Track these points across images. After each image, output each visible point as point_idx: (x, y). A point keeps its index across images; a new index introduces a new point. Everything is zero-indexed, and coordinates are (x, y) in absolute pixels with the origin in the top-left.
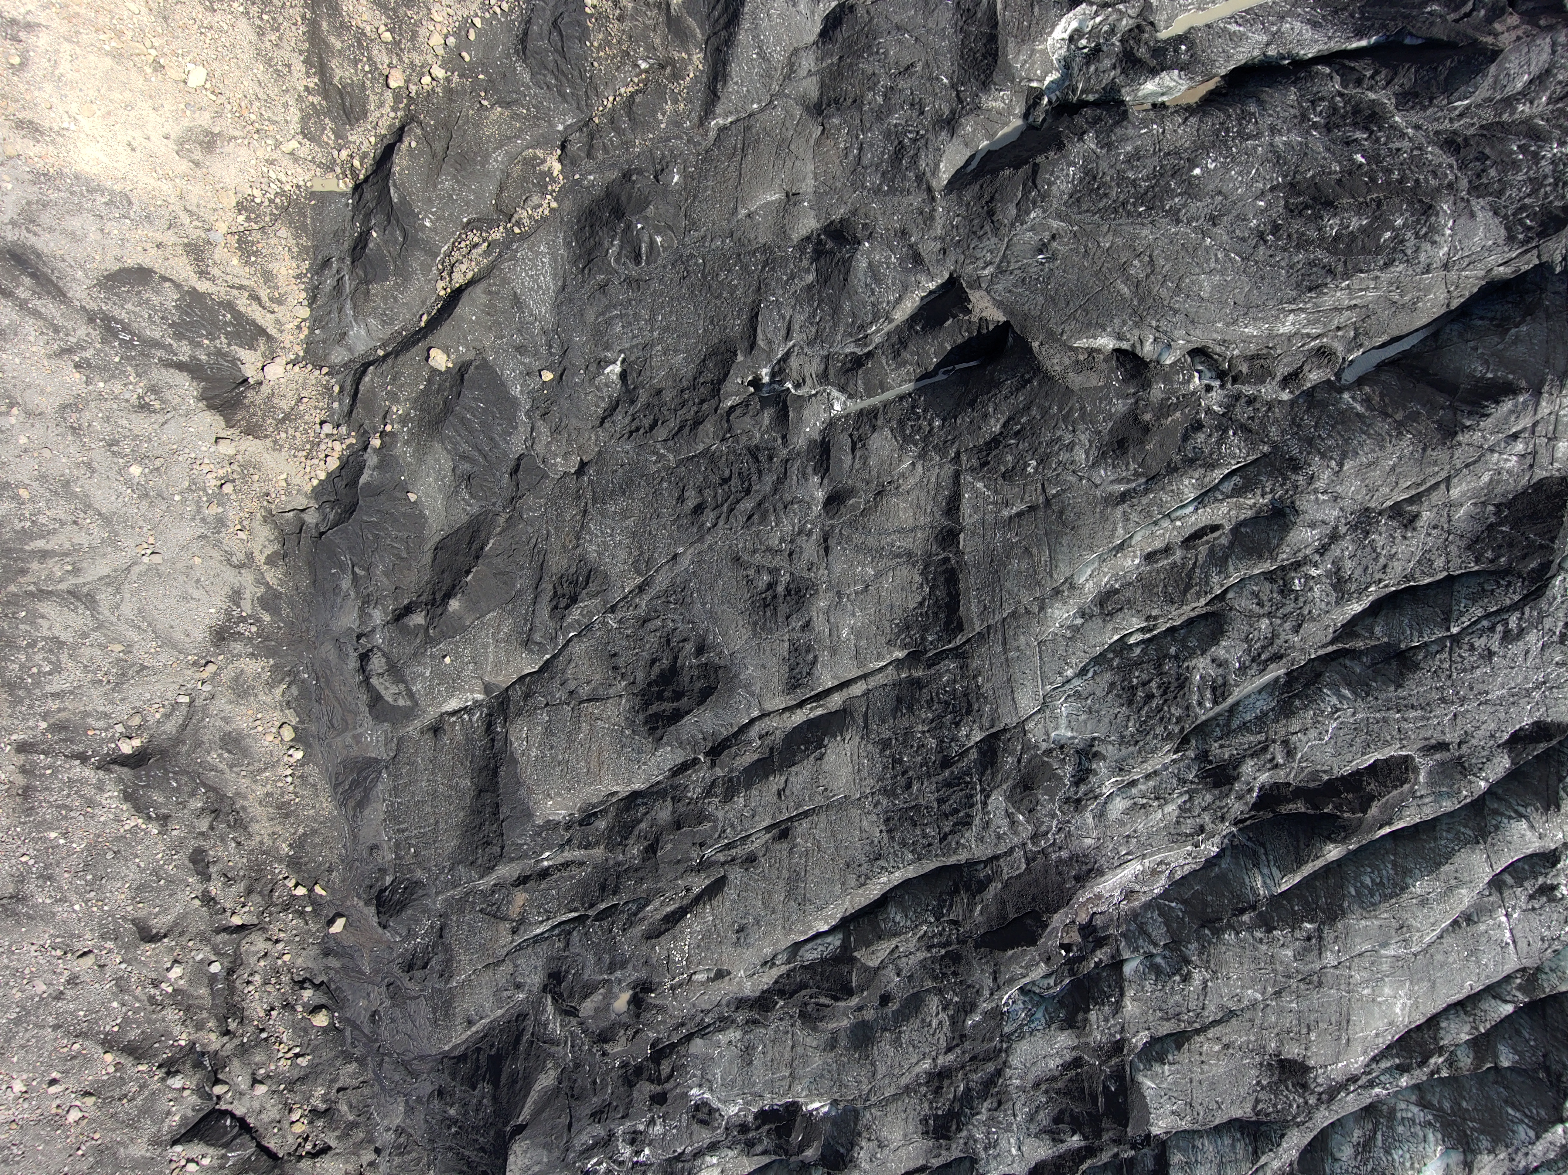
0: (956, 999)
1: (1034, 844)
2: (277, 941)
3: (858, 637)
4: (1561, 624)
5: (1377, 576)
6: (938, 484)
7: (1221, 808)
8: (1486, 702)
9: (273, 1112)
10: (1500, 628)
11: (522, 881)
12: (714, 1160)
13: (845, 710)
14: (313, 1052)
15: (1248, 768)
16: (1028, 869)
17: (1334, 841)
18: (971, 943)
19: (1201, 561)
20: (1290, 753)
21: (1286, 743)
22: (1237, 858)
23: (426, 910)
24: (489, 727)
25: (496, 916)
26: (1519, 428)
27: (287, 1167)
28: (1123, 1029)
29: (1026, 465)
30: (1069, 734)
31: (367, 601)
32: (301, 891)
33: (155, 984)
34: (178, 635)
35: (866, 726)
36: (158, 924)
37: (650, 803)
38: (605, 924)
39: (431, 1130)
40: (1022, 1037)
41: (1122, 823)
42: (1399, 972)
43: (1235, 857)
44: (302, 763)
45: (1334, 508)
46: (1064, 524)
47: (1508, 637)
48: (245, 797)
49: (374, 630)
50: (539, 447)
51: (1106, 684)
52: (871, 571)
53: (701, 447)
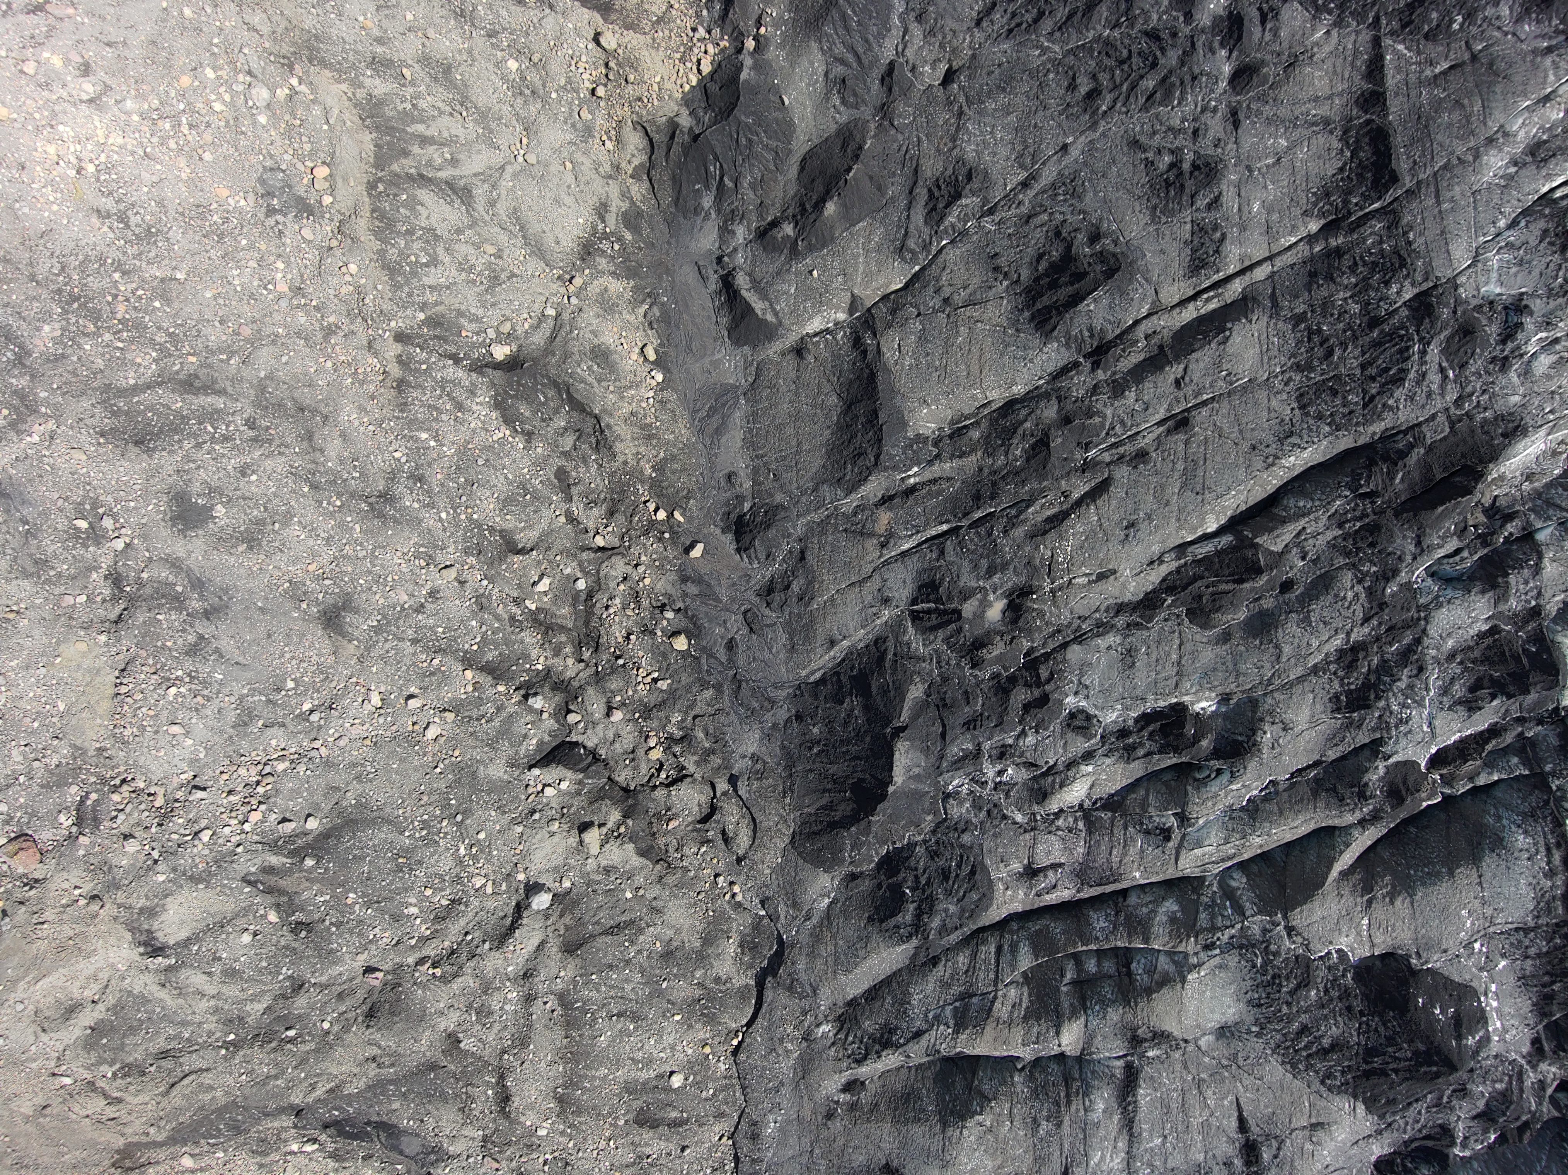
0: (1374, 569)
1: (1457, 407)
2: (636, 566)
3: (1269, 212)
6: (1356, 51)
9: (629, 738)
11: (887, 500)
12: (1090, 769)
13: (1245, 297)
14: (671, 676)
16: (1451, 432)
18: (1390, 513)
23: (786, 534)
24: (857, 342)
25: (862, 533)
27: (640, 797)
28: (1539, 594)
29: (1452, 21)
30: (1498, 290)
31: (730, 219)
32: (661, 516)
33: (518, 603)
34: (549, 241)
35: (1275, 306)
36: (524, 538)
37: (1033, 405)
38: (982, 530)
39: (789, 755)
40: (1439, 606)
41: (1549, 377)
44: (662, 387)
46: (1496, 75)
48: (611, 415)
49: (735, 250)
50: (909, 53)
51: (1539, 233)
52: (1283, 143)
53: (1091, 34)
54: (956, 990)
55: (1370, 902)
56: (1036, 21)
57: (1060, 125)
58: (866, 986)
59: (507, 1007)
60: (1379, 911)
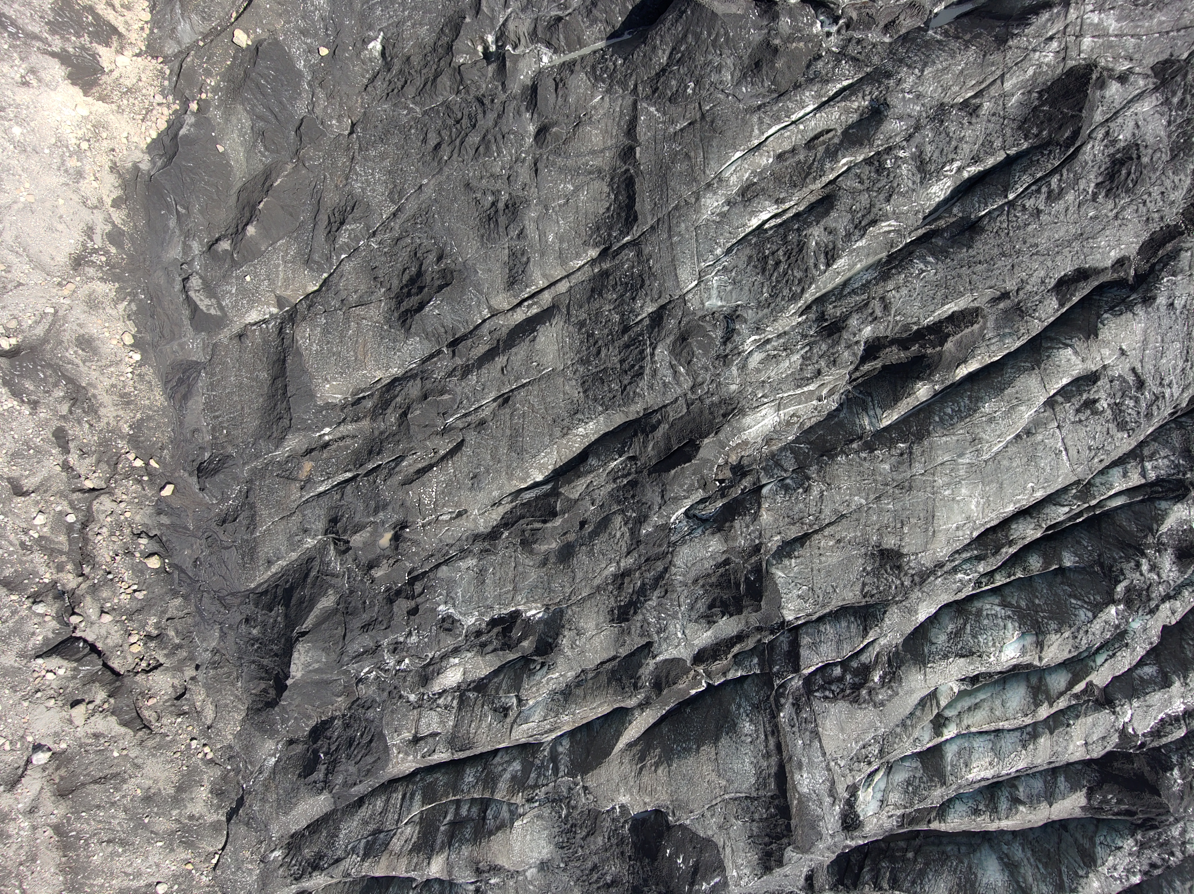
0: (634, 515)
1: (693, 393)
2: (121, 502)
3: (561, 241)
4: (1092, 185)
5: (950, 156)
6: (621, 112)
7: (833, 354)
8: (1037, 253)
9: (117, 635)
10: (1044, 189)
11: (309, 451)
12: (457, 661)
13: (554, 306)
14: (147, 588)
15: (854, 321)
16: (689, 412)
17: (922, 379)
18: (645, 473)
19: (818, 157)
20: (886, 308)
21: (883, 299)
22: (851, 408)
23: (235, 478)
24: (281, 331)
25: (289, 478)
26: (1054, 31)
27: (126, 680)
28: (760, 535)
29: (686, 87)
30: (719, 304)
31: (188, 235)
32: (139, 463)
33: (25, 532)
34: (46, 259)
35: (568, 313)
36: (28, 483)
37: (405, 383)
38: (371, 478)
39: (239, 649)
40: (684, 544)
42: (973, 476)
43: (850, 408)
44: (140, 364)
45: (917, 104)
46: (715, 131)
47: (1052, 197)
48: (95, 387)
49: (193, 259)
50: (318, 111)
51: (746, 259)
52: (571, 187)
53: (440, 99)
54: (371, 827)
55: (641, 769)
56: (403, 87)
57: (417, 171)
58: (304, 824)
59: (22, 833)
60: (646, 778)
